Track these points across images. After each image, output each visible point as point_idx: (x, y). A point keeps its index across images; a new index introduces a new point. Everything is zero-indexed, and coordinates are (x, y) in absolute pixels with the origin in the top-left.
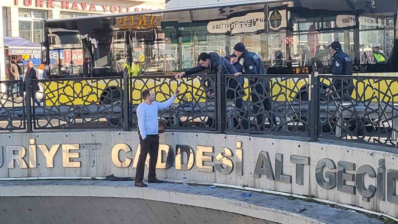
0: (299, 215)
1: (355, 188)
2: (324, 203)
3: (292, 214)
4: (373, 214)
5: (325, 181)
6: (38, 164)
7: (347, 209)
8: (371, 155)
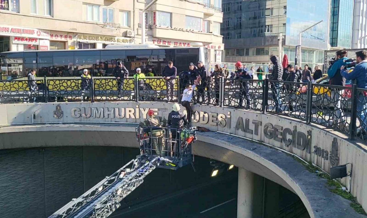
0: (251, 152)
1: (282, 139)
2: (267, 146)
3: (248, 151)
4: (289, 154)
5: (268, 135)
6: (140, 117)
7: (277, 150)
8: (290, 123)
